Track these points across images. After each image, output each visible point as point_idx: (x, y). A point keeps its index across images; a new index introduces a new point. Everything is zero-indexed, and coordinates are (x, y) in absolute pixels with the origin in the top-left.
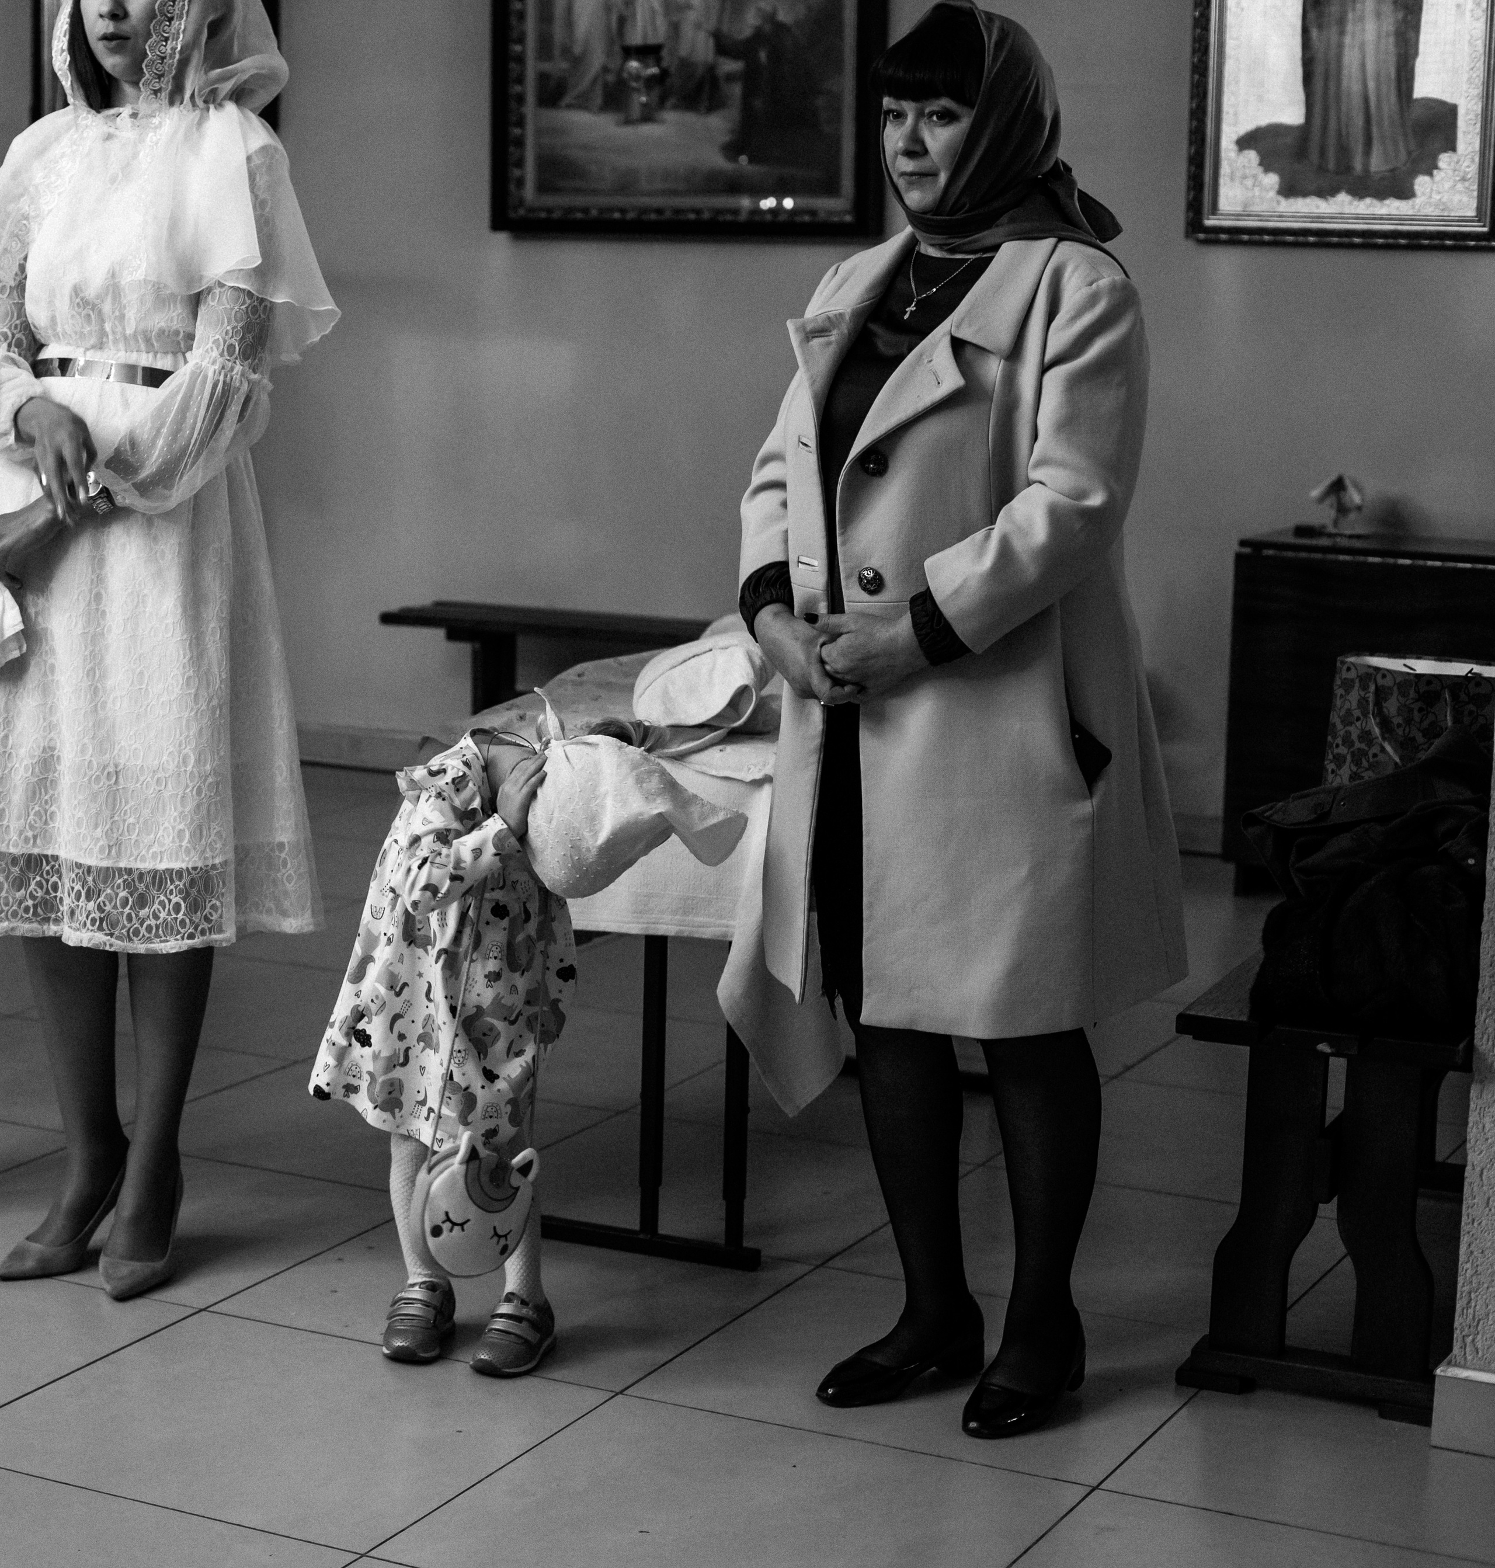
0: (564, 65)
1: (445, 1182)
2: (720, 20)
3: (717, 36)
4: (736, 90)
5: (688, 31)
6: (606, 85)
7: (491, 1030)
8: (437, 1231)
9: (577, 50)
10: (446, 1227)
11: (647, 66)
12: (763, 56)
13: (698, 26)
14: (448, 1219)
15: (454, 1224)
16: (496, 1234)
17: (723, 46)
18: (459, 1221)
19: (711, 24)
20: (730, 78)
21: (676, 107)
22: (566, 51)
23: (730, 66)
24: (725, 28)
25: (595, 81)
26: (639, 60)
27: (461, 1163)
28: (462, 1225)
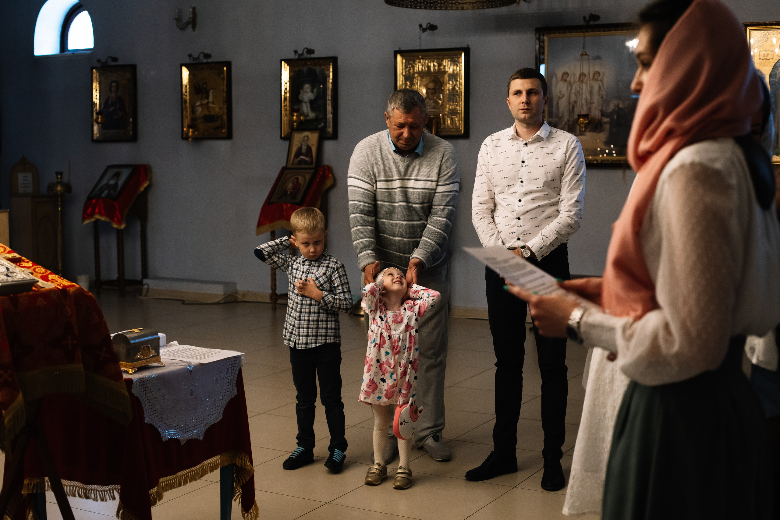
0: (556, 119)
1: (405, 410)
2: (602, 106)
3: (602, 111)
4: (608, 126)
5: (593, 110)
6: (569, 125)
7: (386, 369)
8: (401, 424)
9: (560, 115)
10: (404, 423)
11: (585, 120)
12: (615, 117)
13: (596, 108)
14: (404, 421)
15: (405, 422)
16: (413, 428)
17: (603, 114)
18: (407, 422)
19: (600, 108)
20: (605, 123)
21: (590, 131)
22: (557, 116)
23: (605, 120)
24: (604, 109)
25: (565, 124)
26: (583, 118)
27: (409, 406)
28: (407, 423)
